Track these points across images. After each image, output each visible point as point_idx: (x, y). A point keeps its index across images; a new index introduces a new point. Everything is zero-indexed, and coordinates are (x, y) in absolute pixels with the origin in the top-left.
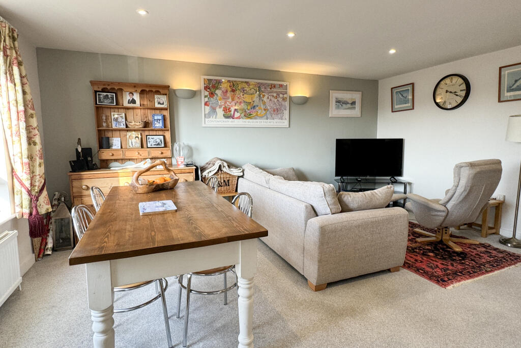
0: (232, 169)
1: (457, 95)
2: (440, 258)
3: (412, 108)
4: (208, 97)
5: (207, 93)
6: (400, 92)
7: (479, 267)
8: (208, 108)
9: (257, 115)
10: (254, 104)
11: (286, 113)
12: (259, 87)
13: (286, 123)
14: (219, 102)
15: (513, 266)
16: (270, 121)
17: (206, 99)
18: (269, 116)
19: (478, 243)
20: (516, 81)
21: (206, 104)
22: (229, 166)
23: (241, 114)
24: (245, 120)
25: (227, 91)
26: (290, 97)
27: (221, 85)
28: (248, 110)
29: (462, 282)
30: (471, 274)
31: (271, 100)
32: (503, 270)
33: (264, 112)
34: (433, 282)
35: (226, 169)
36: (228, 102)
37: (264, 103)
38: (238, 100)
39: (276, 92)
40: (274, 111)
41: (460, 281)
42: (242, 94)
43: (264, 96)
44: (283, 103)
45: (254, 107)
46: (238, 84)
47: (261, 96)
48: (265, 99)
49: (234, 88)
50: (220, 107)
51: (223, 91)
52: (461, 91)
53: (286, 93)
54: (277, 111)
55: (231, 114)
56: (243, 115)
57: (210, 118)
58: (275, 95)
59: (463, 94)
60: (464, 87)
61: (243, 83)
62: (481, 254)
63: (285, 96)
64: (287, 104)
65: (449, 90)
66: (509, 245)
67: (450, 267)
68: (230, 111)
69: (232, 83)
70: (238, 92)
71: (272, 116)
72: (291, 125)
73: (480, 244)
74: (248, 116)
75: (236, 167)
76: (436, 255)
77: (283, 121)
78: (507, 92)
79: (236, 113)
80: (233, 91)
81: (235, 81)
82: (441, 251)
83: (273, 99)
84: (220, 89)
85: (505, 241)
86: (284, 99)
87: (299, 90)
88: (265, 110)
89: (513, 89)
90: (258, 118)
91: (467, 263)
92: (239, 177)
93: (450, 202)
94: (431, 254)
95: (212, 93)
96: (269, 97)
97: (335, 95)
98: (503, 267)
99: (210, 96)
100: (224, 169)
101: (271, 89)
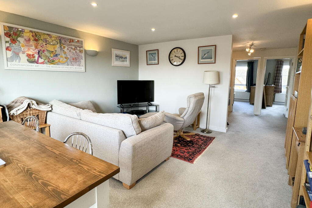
0: (41, 106)
1: (180, 59)
2: (184, 146)
3: (157, 63)
4: (10, 42)
5: (8, 39)
6: (151, 54)
7: (200, 147)
8: (10, 53)
9: (59, 62)
10: (56, 53)
11: (83, 61)
12: (60, 40)
13: (83, 69)
14: (22, 48)
15: (211, 143)
16: (71, 67)
17: (8, 45)
18: (69, 63)
19: (194, 134)
20: (205, 54)
21: (7, 49)
22: (37, 104)
23: (45, 60)
24: (48, 65)
25: (29, 40)
26: (85, 50)
27: (23, 33)
28: (51, 57)
29: (198, 158)
30: (199, 152)
31: (70, 51)
32: (209, 146)
33: (65, 60)
34: (187, 161)
35: (35, 106)
36: (32, 49)
37: (65, 53)
38: (41, 48)
39: (74, 45)
40: (73, 59)
41: (197, 157)
42: (44, 44)
43: (64, 47)
44: (80, 54)
45: (57, 55)
46: (40, 35)
47: (62, 47)
48: (65, 50)
49: (36, 38)
50: (23, 53)
51: (25, 39)
52: (182, 56)
53: (82, 47)
54: (76, 60)
55: (35, 60)
56: (46, 61)
57: (13, 61)
58: (73, 47)
59: (183, 58)
60: (183, 55)
61: (45, 35)
62: (198, 140)
63: (81, 49)
64: (83, 55)
65: (176, 56)
66: (205, 132)
67: (190, 151)
68: (34, 57)
69: (34, 34)
70: (40, 42)
71: (71, 63)
72: (87, 71)
73: (196, 134)
74: (52, 62)
75: (45, 103)
76: (181, 145)
77: (80, 67)
78: (201, 59)
79: (40, 59)
80: (36, 40)
81: (37, 32)
82: (182, 141)
83: (72, 50)
84: (23, 37)
85: (203, 131)
86: (81, 51)
87: (91, 46)
88: (66, 58)
89: (203, 58)
90: (60, 64)
91: (195, 146)
92: (47, 112)
93: (186, 116)
94: (179, 145)
95: (14, 40)
96: (69, 49)
97: (115, 52)
98: (208, 145)
99: (12, 42)
100: (33, 107)
101: (70, 42)
